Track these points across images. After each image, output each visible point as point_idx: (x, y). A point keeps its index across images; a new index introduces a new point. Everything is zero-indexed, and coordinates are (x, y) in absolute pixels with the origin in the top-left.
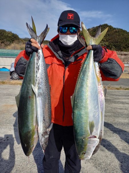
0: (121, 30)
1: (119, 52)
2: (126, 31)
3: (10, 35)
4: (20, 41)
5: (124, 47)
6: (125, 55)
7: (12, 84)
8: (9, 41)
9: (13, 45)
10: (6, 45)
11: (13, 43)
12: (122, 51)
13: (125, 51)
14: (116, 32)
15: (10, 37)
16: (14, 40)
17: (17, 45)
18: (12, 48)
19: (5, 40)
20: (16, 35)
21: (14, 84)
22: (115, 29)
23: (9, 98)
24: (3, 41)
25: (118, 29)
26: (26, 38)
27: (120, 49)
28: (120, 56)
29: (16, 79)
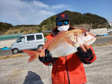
0: (76, 12)
1: (77, 25)
2: (79, 13)
3: (6, 25)
4: (13, 27)
5: (80, 22)
6: (82, 26)
7: (14, 57)
8: (6, 29)
9: (9, 31)
10: (4, 32)
11: (8, 29)
12: (79, 24)
13: (81, 24)
14: (73, 14)
15: (6, 26)
16: (9, 28)
17: (11, 30)
18: (9, 33)
19: (3, 28)
20: (10, 24)
21: (16, 57)
22: (72, 12)
23: (15, 66)
24: (1, 29)
25: (74, 12)
26: (17, 25)
27: (78, 23)
28: (78, 27)
29: (17, 53)
